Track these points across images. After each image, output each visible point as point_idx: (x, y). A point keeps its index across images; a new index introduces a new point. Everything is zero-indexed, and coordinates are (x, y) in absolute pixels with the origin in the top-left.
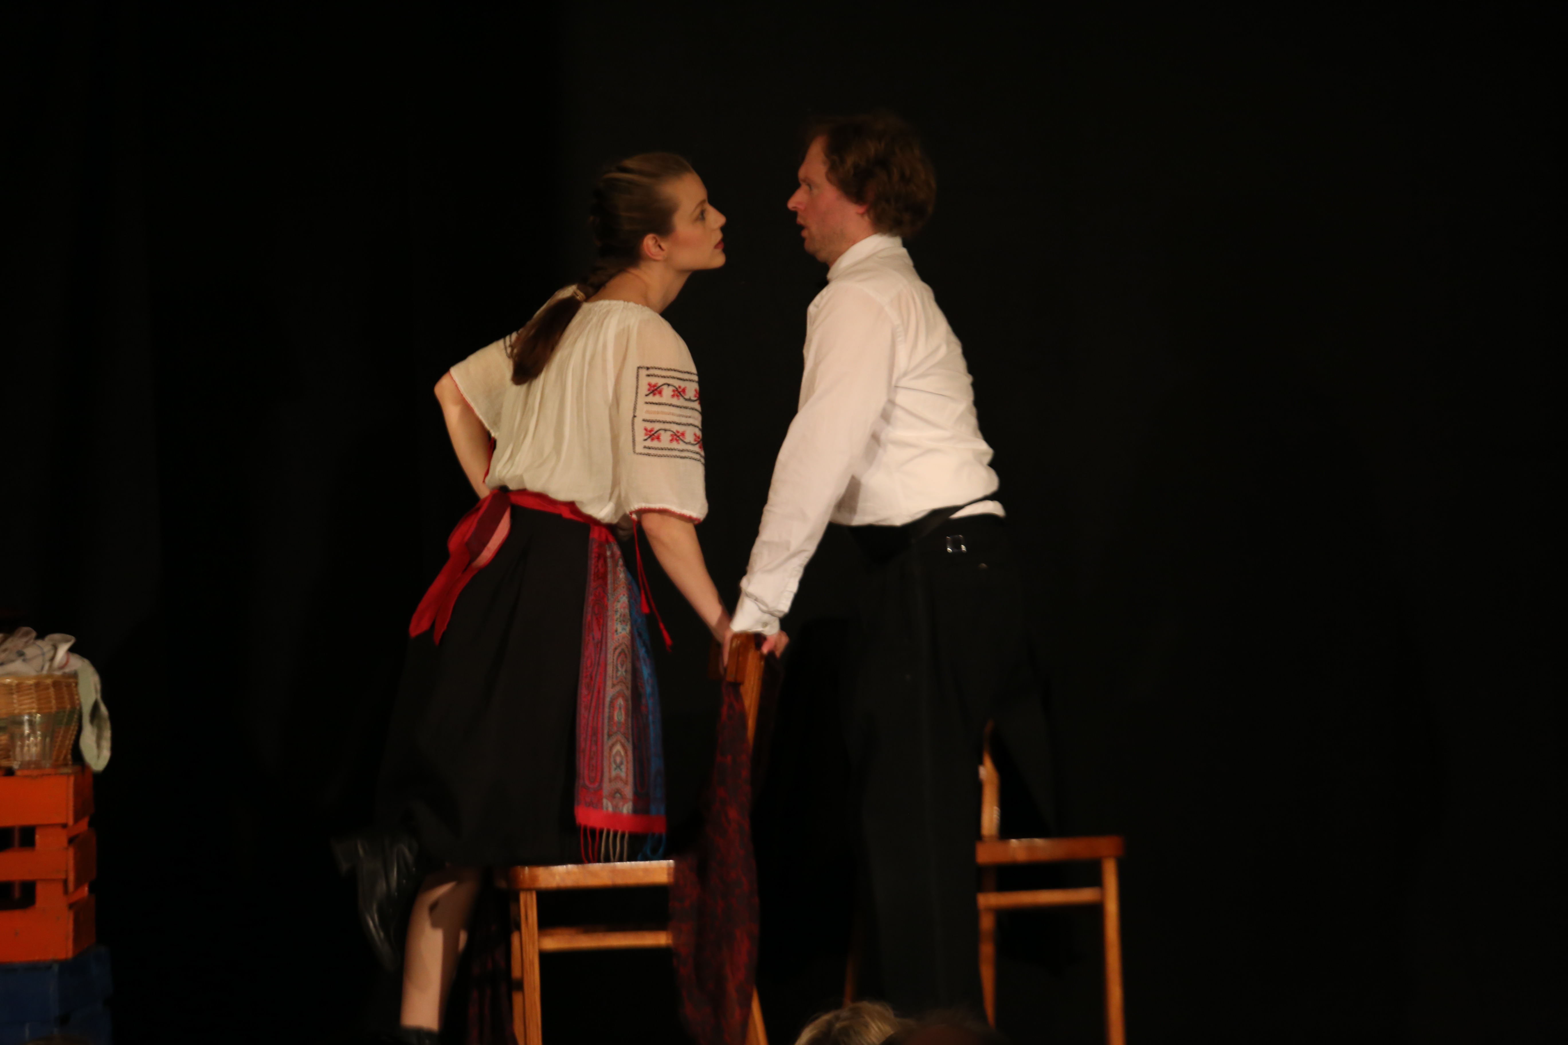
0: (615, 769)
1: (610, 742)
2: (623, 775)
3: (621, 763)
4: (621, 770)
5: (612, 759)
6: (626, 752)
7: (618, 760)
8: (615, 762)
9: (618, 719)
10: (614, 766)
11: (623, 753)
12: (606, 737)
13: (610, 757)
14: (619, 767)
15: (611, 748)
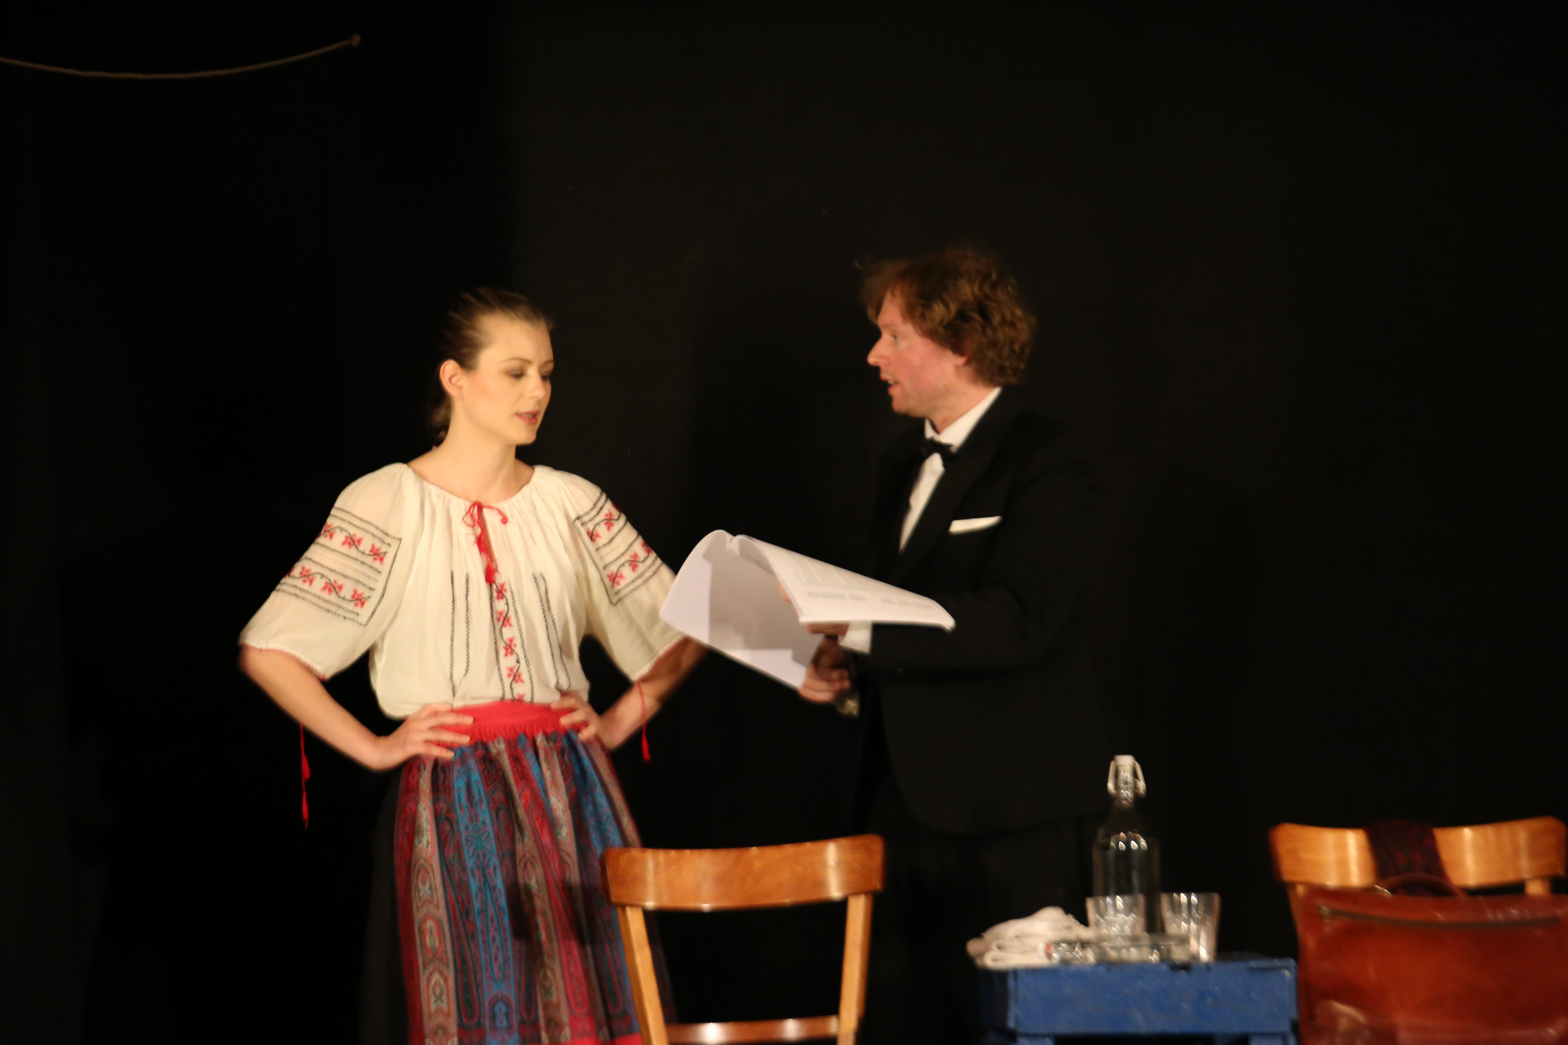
0: (435, 1002)
1: (427, 973)
2: (444, 1006)
3: (441, 994)
4: (442, 1001)
5: (431, 992)
6: (446, 980)
7: (438, 992)
8: (434, 993)
9: (431, 943)
10: (433, 998)
11: (442, 982)
12: (421, 968)
13: (428, 989)
14: (439, 998)
15: (429, 980)
